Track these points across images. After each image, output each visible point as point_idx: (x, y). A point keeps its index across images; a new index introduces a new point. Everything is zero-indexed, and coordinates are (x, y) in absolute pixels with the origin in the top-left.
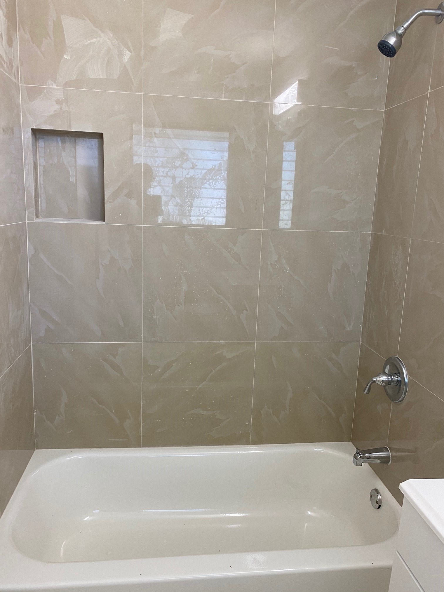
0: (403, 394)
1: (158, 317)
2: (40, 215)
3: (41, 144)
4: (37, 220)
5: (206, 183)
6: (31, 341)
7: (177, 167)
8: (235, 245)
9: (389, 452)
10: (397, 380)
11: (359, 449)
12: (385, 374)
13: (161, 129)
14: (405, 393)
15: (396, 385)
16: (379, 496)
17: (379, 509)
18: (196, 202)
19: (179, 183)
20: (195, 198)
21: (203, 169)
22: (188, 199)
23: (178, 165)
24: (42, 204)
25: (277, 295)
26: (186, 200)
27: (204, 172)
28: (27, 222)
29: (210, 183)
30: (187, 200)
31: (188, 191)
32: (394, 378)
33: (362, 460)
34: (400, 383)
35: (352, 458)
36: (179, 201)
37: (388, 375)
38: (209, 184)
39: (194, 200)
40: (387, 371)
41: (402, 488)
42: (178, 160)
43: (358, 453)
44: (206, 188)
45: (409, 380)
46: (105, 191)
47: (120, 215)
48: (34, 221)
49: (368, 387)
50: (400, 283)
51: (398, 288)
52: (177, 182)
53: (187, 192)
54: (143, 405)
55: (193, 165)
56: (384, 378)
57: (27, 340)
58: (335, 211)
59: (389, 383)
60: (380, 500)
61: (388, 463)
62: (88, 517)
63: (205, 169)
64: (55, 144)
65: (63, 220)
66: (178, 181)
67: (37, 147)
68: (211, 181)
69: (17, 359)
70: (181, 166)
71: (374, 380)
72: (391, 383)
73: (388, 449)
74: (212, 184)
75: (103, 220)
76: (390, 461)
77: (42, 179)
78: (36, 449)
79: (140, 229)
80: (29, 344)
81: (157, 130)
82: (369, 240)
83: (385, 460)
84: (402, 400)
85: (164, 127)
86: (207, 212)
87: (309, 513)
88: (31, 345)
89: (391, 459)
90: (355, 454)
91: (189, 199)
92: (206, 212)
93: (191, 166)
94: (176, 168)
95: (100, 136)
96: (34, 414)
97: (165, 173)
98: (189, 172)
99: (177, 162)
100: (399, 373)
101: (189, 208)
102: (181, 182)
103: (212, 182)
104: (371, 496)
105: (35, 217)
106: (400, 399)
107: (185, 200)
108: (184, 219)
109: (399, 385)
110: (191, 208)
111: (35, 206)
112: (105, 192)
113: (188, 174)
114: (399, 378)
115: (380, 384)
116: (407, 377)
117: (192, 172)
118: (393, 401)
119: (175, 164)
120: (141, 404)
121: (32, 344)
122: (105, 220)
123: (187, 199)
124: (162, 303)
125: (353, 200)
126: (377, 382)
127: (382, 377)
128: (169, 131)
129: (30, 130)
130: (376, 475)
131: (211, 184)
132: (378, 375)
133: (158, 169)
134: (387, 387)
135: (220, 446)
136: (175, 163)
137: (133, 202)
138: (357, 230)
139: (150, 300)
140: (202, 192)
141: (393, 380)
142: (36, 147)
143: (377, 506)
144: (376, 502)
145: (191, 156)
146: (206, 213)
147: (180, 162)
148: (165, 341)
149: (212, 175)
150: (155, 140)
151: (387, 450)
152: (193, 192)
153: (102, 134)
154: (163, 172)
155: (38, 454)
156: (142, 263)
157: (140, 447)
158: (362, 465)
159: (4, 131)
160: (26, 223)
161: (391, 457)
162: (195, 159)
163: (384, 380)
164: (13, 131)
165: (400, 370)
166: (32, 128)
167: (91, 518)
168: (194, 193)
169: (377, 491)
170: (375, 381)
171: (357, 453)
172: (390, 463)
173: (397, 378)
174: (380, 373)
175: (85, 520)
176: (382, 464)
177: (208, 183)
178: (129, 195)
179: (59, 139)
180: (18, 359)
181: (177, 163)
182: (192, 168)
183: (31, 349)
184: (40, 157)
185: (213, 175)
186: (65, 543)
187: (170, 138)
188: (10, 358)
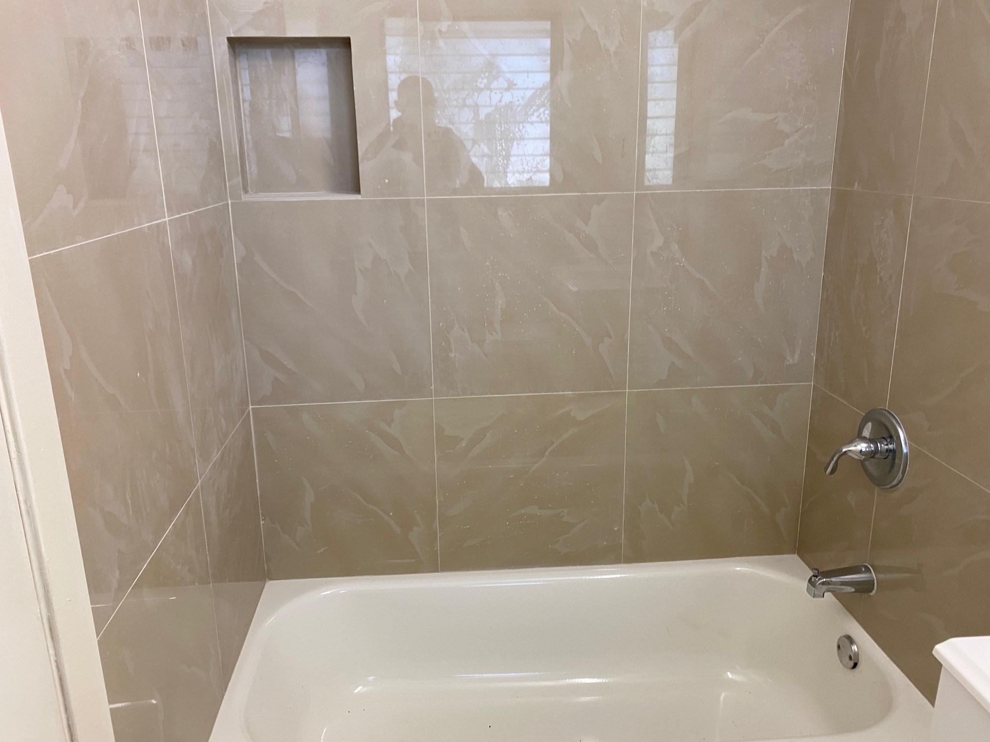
0: (900, 474)
1: (457, 355)
2: (250, 189)
3: (243, 63)
4: (245, 198)
5: (533, 114)
6: (249, 404)
7: (482, 90)
8: (587, 224)
9: (871, 573)
10: (887, 450)
11: (817, 570)
12: (864, 439)
13: (450, 23)
14: (903, 473)
15: (885, 458)
16: (855, 648)
17: (854, 670)
18: (516, 150)
19: (485, 118)
20: (515, 143)
21: (527, 88)
22: (502, 146)
23: (482, 86)
24: (252, 170)
25: (664, 308)
26: (499, 148)
27: (529, 93)
28: (230, 202)
29: (540, 114)
30: (501, 148)
31: (501, 132)
32: (881, 447)
33: (825, 587)
34: (893, 454)
35: (805, 584)
36: (486, 150)
37: (870, 441)
38: (538, 117)
39: (512, 147)
40: (866, 433)
41: (937, 652)
42: (483, 76)
43: (816, 576)
44: (532, 123)
45: (911, 448)
46: (358, 140)
47: (387, 181)
48: (241, 199)
49: (833, 463)
50: (891, 277)
51: (888, 286)
52: (482, 117)
53: (499, 133)
54: (439, 502)
55: (508, 84)
56: (863, 446)
57: (244, 403)
58: (766, 152)
59: (872, 455)
60: (857, 655)
61: (871, 591)
62: (361, 687)
63: (532, 89)
64: (265, 62)
65: (291, 196)
66: (483, 113)
67: (238, 68)
68: (542, 110)
69: (231, 436)
70: (488, 88)
71: (844, 450)
72: (877, 455)
73: (871, 569)
74: (544, 116)
75: (357, 190)
76: (873, 589)
77: (248, 125)
78: (267, 579)
79: (420, 203)
80: (247, 409)
81: (444, 26)
82: (827, 201)
83: (865, 588)
84: (897, 485)
85: (455, 18)
86: (535, 166)
87: (730, 675)
88: (249, 411)
89: (876, 585)
90: (810, 579)
91: (504, 145)
92: (533, 167)
93: (506, 86)
94: (480, 90)
95: (346, 42)
96: (262, 523)
97: (460, 101)
98: (502, 97)
99: (480, 80)
100: (892, 437)
101: (504, 161)
102: (488, 115)
103: (544, 112)
104: (839, 647)
105: (242, 192)
106: (894, 483)
107: (496, 148)
108: (496, 182)
109: (890, 457)
110: (507, 162)
111: (241, 173)
112: (359, 142)
113: (500, 101)
114: (891, 446)
115: (856, 457)
116: (906, 444)
117: (507, 97)
118: (878, 485)
119: (478, 84)
120: (436, 501)
121: (252, 408)
122: (361, 192)
123: (500, 146)
124: (463, 330)
125: (797, 131)
126: (850, 454)
127: (858, 444)
128: (465, 26)
129: (226, 40)
130: (847, 613)
131: (542, 116)
132: (851, 442)
133: (447, 96)
134: (867, 463)
135: (570, 567)
136: (476, 82)
137: (407, 157)
138: (805, 184)
139: (443, 326)
140: (526, 131)
141: (879, 449)
142: (236, 71)
143: (852, 664)
144: (848, 658)
145: (504, 68)
146: (535, 168)
147: (485, 81)
148: (472, 394)
149: (542, 99)
150: (441, 43)
151: (868, 570)
152: (510, 133)
153: (349, 39)
154: (456, 100)
155: (272, 587)
156: (427, 263)
157: (438, 572)
158: (823, 597)
159: (183, 45)
160: (228, 204)
161: (875, 581)
162: (511, 72)
163: (864, 450)
164: (196, 43)
165: (893, 433)
166: (228, 36)
167: (365, 689)
168: (511, 135)
169: (850, 640)
170: (846, 452)
171: (814, 576)
172: (874, 592)
173: (887, 445)
174: (855, 439)
175: (356, 691)
176: (858, 594)
177: (536, 114)
178: (400, 145)
179: (268, 52)
180: (233, 436)
181: (480, 83)
182: (508, 89)
183: (250, 418)
184: (242, 85)
185: (545, 100)
186: (326, 730)
187: (467, 38)
188: (220, 434)
